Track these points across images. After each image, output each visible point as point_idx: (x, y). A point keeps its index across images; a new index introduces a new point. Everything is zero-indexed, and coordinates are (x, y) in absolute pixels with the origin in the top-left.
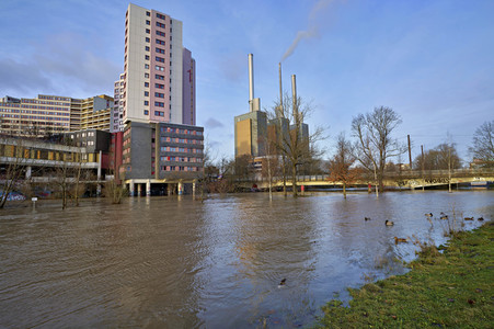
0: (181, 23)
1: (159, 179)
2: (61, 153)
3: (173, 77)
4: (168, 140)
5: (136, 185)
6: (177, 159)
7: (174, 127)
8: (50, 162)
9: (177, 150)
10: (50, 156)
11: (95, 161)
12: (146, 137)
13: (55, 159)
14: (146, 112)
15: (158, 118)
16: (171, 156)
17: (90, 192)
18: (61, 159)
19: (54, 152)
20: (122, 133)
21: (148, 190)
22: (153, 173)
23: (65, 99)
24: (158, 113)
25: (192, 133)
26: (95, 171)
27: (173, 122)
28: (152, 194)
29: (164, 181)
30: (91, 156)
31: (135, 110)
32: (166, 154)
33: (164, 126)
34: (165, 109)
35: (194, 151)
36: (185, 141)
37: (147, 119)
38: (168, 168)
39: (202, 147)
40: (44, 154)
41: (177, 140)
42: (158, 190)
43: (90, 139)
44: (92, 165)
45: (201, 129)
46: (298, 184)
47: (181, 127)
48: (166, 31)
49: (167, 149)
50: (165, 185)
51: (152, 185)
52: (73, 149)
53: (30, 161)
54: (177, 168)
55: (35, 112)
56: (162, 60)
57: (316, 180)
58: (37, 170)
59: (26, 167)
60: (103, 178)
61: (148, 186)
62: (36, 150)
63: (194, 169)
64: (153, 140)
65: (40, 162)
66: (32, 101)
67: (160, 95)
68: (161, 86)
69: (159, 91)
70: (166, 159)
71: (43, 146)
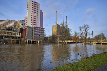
0: (40, 4)
1: (34, 40)
2: (12, 33)
3: (38, 16)
4: (36, 31)
5: (28, 41)
6: (38, 35)
7: (38, 28)
8: (9, 35)
9: (38, 33)
10: (9, 33)
11: (19, 35)
12: (31, 30)
14: (31, 24)
15: (34, 26)
16: (37, 34)
17: (18, 42)
20: (26, 29)
21: (31, 42)
22: (32, 38)
23: (13, 21)
24: (34, 25)
25: (42, 29)
26: (19, 37)
27: (38, 27)
28: (32, 43)
29: (35, 40)
30: (18, 34)
31: (29, 24)
32: (36, 34)
33: (35, 27)
34: (36, 24)
35: (42, 33)
36: (40, 31)
37: (31, 26)
38: (36, 37)
39: (44, 33)
40: (8, 33)
41: (38, 31)
42: (33, 42)
43: (18, 30)
44: (18, 36)
45: (44, 29)
46: (66, 42)
47: (39, 28)
48: (37, 6)
49: (36, 33)
50: (35, 41)
51: (32, 41)
52: (14, 32)
53: (4, 35)
54: (38, 37)
55: (6, 23)
56: (35, 12)
57: (70, 41)
58: (6, 37)
59: (3, 36)
60: (21, 39)
61: (31, 41)
62: (6, 32)
63: (42, 38)
64: (33, 31)
65: (7, 35)
66: (6, 21)
67: (35, 20)
68: (35, 18)
69: (35, 19)
70: (36, 35)
71: (7, 31)
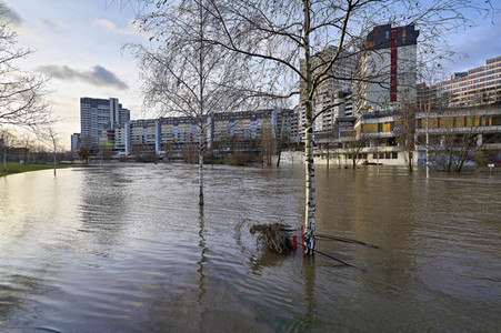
40: (497, 120)
53: (480, 129)
59: (475, 135)
62: (487, 117)
65: (492, 128)
71: (495, 112)
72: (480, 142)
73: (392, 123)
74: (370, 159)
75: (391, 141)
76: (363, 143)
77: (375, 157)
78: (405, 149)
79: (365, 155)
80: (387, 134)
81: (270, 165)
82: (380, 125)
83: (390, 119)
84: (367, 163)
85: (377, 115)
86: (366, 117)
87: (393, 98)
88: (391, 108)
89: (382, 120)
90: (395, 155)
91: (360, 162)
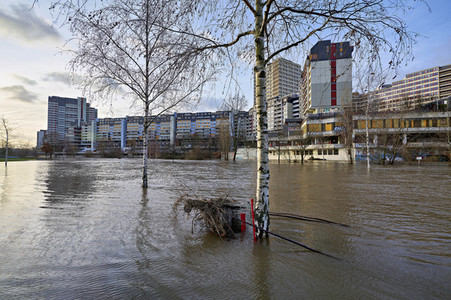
2: (435, 120)
8: (423, 129)
10: (424, 123)
13: (428, 126)
18: (435, 125)
19: (427, 120)
23: (432, 70)
40: (417, 122)
53: (405, 129)
58: (412, 137)
59: (401, 135)
62: (410, 120)
65: (413, 130)
66: (401, 82)
71: (416, 116)
72: (405, 141)
73: (333, 124)
74: (316, 155)
75: (333, 139)
76: (310, 141)
77: (320, 154)
78: (344, 147)
79: (311, 152)
80: (330, 133)
81: (227, 159)
82: (323, 125)
83: (332, 120)
84: (313, 159)
85: (321, 117)
86: (312, 118)
87: (334, 103)
88: (332, 111)
89: (325, 121)
90: (336, 152)
91: (307, 157)
